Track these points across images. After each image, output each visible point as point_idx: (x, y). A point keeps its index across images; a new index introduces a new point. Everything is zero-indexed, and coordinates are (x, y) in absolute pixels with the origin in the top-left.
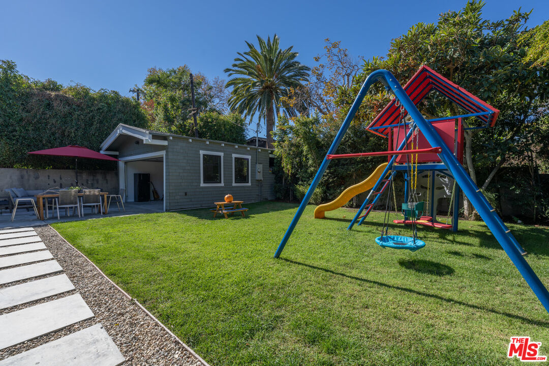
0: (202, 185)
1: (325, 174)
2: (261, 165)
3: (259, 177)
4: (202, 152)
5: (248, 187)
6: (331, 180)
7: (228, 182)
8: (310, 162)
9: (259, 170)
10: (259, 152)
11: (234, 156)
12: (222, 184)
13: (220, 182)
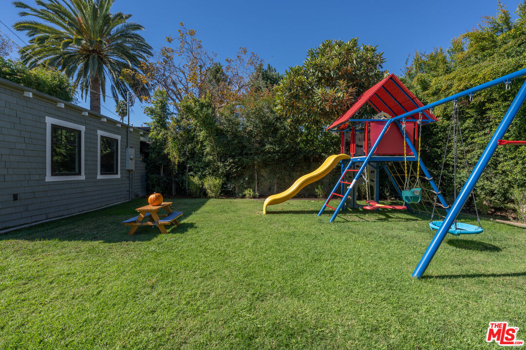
0: (49, 178)
1: (228, 163)
2: (133, 150)
3: (131, 165)
4: (50, 121)
5: (117, 180)
6: (234, 170)
7: (91, 174)
8: (208, 149)
9: (131, 157)
10: (130, 131)
11: (100, 133)
12: (83, 177)
13: (79, 174)
